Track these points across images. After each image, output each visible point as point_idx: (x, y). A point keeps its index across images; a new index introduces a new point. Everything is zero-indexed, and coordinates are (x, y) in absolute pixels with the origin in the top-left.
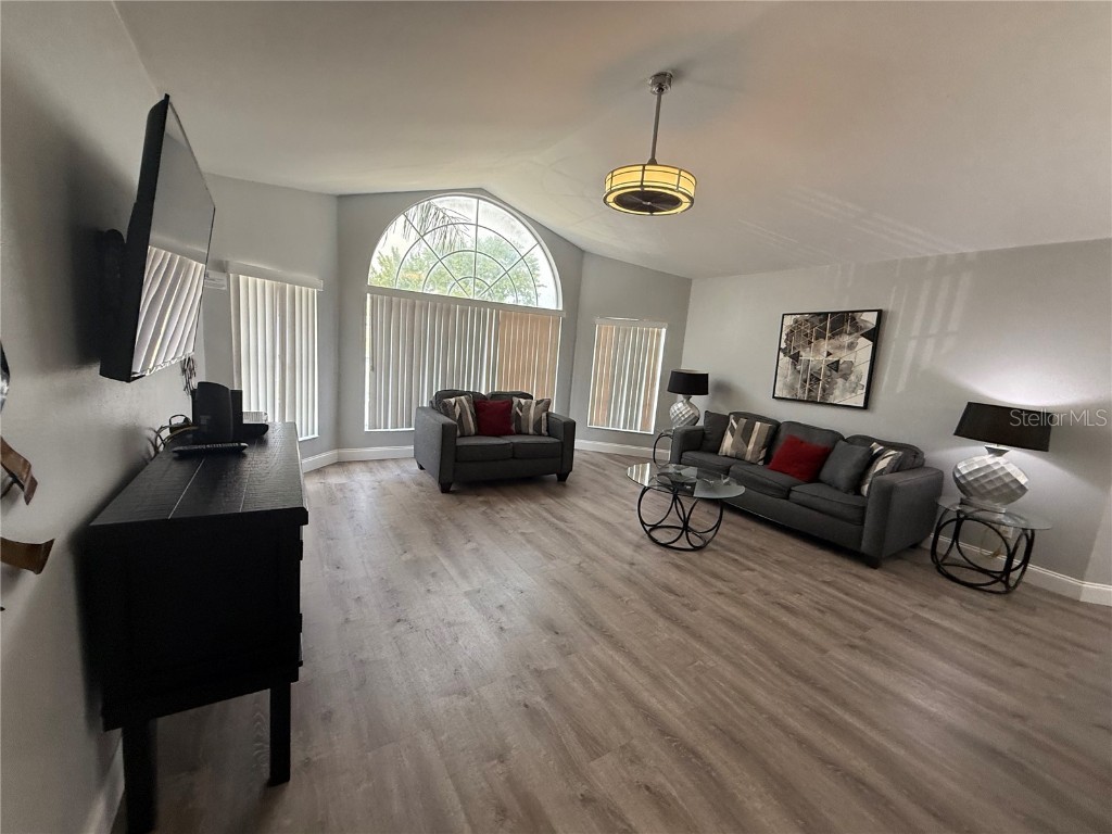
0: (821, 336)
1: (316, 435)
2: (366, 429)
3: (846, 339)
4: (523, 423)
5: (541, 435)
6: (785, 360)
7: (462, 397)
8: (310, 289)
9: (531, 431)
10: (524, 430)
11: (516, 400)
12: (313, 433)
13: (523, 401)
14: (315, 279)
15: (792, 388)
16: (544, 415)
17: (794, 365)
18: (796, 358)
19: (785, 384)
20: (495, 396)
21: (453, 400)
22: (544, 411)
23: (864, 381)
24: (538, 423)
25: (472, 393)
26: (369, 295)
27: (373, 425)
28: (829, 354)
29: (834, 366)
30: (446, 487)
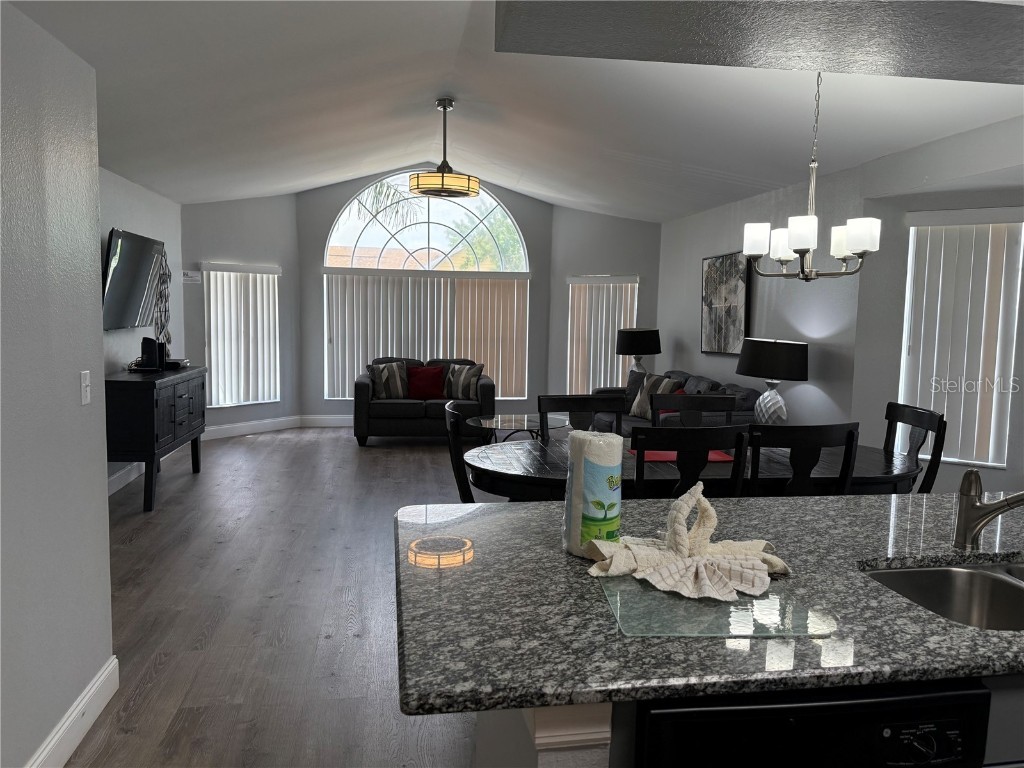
0: (721, 283)
1: (278, 399)
2: (326, 397)
3: (733, 282)
4: (454, 387)
5: (469, 399)
6: (705, 308)
7: (394, 364)
8: (271, 276)
9: (460, 396)
10: (454, 395)
11: (452, 365)
12: (276, 398)
13: (457, 367)
14: (275, 266)
15: (709, 342)
16: (474, 380)
17: (710, 314)
18: (710, 305)
19: (706, 336)
20: (433, 362)
21: (382, 366)
22: (474, 376)
23: (743, 328)
24: (467, 388)
25: (407, 360)
26: (325, 276)
27: (332, 393)
28: (726, 300)
29: (728, 311)
30: (362, 441)
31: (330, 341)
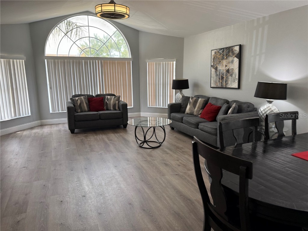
0: (223, 59)
1: (30, 114)
2: (51, 112)
3: (230, 59)
4: (109, 106)
5: (116, 110)
6: (213, 70)
7: (82, 97)
8: (21, 60)
9: (112, 109)
10: (109, 108)
11: (106, 97)
12: (29, 114)
13: (109, 97)
14: (22, 56)
15: (216, 82)
16: (117, 102)
17: (216, 72)
18: (216, 69)
19: (214, 81)
20: (98, 96)
21: (77, 98)
22: (117, 100)
23: (237, 77)
24: (114, 106)
25: (87, 95)
26: (46, 60)
27: (53, 110)
28: (226, 66)
29: (228, 71)
30: (72, 131)
31: (51, 88)
